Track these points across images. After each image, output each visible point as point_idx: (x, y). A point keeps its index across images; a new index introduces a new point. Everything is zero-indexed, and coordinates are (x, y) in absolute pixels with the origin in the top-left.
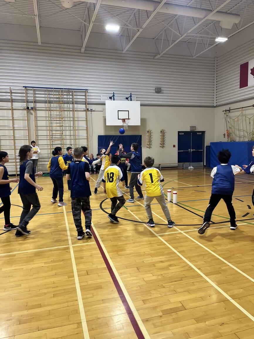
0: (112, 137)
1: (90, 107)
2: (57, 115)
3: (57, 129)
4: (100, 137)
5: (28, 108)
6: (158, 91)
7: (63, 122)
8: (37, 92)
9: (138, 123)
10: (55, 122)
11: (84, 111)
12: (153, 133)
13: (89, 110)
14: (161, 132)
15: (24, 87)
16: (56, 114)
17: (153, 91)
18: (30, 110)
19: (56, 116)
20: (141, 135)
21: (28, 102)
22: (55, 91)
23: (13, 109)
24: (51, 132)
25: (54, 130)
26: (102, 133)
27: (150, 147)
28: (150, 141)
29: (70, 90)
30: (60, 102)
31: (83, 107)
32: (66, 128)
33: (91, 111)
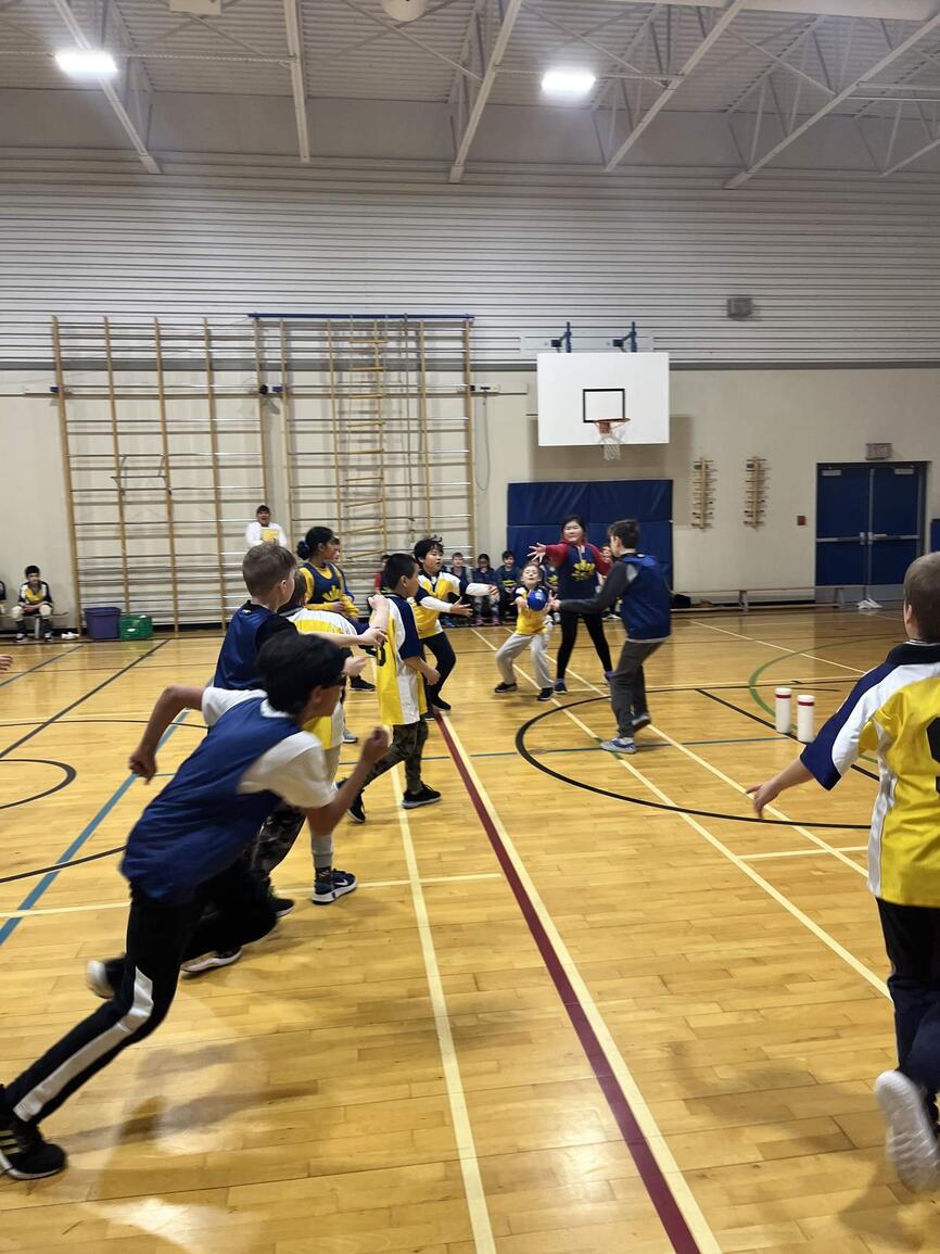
0: (561, 487)
1: (480, 380)
2: (362, 412)
3: (364, 463)
4: (516, 491)
5: (264, 390)
6: (740, 309)
7: (385, 436)
8: (294, 333)
9: (660, 434)
10: (357, 436)
11: (459, 394)
12: (716, 470)
13: (478, 390)
14: (749, 466)
15: (250, 315)
16: (359, 409)
17: (719, 313)
18: (272, 395)
19: (358, 416)
20: (670, 483)
21: (263, 367)
22: (358, 327)
23: (212, 396)
24: (341, 473)
25: (352, 467)
26: (524, 475)
27: (705, 526)
28: (706, 502)
29: (409, 320)
30: (373, 365)
31: (454, 380)
32: (395, 459)
33: (485, 395)
